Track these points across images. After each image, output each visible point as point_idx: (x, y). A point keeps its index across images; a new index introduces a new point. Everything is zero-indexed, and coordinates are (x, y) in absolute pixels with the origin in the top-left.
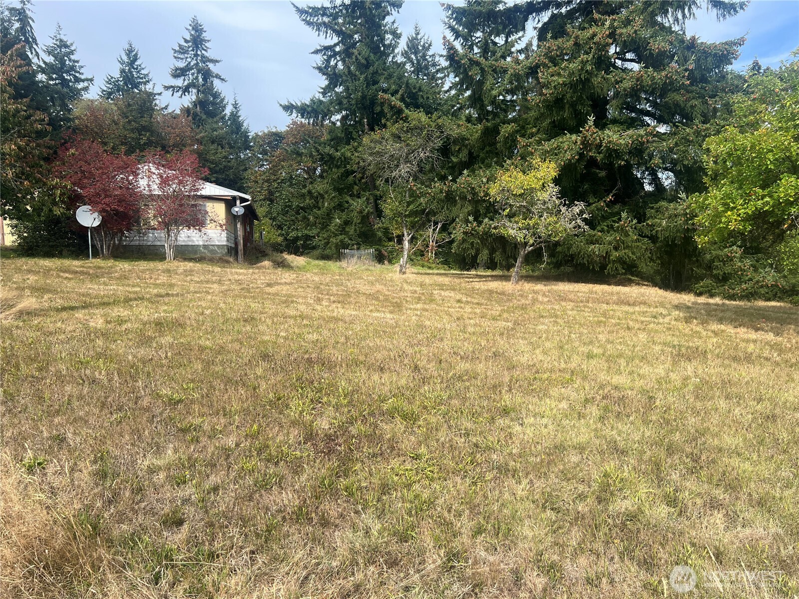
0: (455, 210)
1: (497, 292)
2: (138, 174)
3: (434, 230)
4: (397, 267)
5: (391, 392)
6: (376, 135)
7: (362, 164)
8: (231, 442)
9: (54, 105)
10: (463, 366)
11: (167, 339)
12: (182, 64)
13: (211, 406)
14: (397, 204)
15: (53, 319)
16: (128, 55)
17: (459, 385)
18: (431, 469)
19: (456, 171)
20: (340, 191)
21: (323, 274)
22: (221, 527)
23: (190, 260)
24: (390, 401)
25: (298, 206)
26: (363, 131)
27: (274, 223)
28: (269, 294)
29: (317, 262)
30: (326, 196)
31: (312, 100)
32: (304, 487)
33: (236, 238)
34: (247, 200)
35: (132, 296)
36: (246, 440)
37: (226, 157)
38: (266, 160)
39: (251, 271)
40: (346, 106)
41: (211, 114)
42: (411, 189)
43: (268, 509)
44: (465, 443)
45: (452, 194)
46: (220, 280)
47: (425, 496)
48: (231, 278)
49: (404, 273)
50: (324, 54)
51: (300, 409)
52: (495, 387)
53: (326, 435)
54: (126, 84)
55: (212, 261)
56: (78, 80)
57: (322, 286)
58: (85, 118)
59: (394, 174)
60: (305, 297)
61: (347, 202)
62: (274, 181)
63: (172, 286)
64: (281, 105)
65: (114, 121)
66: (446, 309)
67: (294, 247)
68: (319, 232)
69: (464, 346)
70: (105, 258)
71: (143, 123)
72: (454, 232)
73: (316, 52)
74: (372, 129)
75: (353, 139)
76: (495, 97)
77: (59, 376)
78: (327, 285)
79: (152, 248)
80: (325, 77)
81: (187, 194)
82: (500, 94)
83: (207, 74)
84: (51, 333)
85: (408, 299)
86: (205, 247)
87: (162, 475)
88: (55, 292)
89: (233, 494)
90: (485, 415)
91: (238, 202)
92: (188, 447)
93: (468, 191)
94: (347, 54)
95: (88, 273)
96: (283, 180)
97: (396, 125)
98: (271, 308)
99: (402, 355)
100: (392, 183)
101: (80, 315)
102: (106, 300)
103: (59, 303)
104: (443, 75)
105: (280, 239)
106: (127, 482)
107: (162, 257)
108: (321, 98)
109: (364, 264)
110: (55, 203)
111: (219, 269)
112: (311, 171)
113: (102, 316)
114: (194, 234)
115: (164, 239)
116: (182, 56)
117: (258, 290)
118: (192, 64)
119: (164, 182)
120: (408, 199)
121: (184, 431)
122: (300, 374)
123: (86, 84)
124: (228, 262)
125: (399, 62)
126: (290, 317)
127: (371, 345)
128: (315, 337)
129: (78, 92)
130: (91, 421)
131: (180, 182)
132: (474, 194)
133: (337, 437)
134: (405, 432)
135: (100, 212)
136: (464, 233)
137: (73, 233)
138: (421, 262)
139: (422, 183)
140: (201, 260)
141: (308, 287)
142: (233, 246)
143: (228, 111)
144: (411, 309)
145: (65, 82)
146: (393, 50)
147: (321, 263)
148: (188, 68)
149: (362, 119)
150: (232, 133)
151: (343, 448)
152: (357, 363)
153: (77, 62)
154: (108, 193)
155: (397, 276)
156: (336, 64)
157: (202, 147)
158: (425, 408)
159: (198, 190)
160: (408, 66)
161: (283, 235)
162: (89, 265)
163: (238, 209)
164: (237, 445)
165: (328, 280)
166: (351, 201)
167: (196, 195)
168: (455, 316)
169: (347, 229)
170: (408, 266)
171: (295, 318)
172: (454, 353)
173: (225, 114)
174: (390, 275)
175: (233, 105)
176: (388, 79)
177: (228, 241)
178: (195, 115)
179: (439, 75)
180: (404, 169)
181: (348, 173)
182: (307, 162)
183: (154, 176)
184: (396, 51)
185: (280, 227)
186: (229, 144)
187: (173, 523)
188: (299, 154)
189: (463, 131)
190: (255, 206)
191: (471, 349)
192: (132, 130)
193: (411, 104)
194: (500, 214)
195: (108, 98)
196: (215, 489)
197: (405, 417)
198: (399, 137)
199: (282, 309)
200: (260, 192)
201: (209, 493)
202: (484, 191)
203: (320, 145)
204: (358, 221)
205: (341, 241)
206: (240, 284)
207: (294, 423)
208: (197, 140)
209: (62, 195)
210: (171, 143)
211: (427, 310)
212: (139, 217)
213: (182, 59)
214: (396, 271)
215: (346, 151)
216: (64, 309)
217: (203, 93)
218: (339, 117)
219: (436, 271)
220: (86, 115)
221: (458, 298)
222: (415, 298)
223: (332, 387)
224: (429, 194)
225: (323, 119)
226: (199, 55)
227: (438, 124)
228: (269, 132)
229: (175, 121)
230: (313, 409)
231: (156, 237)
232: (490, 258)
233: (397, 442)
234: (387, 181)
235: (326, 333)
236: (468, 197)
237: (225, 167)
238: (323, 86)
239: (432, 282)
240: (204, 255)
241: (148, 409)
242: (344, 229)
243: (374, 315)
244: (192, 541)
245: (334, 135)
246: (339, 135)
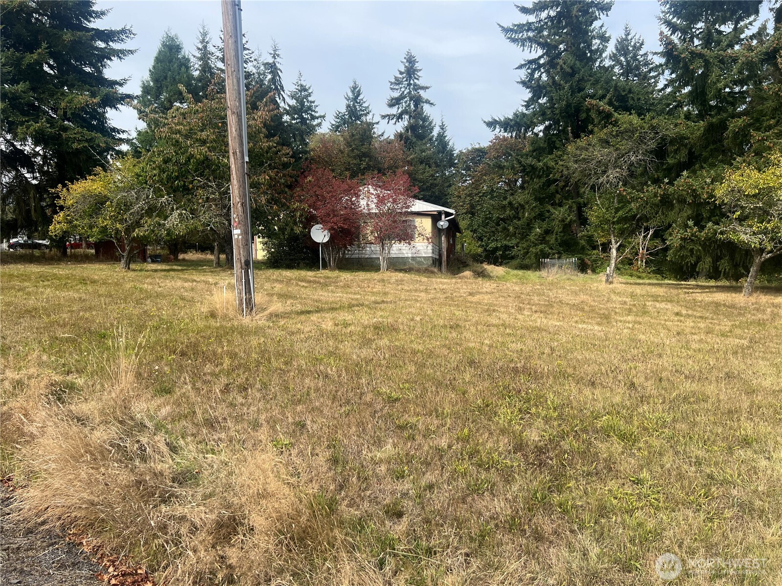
0: (672, 215)
1: (724, 305)
2: (360, 196)
3: (644, 237)
4: (602, 277)
5: (605, 409)
6: (582, 142)
7: (565, 172)
8: (444, 443)
9: (295, 141)
10: (689, 386)
11: (384, 342)
12: (396, 94)
13: (424, 406)
14: (604, 210)
15: (295, 321)
16: (353, 92)
17: (685, 407)
18: (656, 496)
19: (674, 173)
20: (541, 200)
21: (523, 283)
22: (437, 525)
23: (400, 270)
24: (604, 418)
25: (498, 217)
26: (566, 139)
27: (475, 235)
28: (471, 302)
29: (516, 272)
30: (527, 206)
31: (515, 114)
32: (516, 498)
33: (440, 250)
34: (452, 214)
35: (354, 302)
36: (458, 443)
37: (432, 176)
38: (469, 176)
39: (454, 280)
40: (549, 116)
41: (421, 137)
42: (620, 194)
43: (480, 514)
44: (696, 472)
45: (668, 198)
46: (426, 289)
47: (650, 525)
48: (436, 287)
49: (611, 283)
50: (528, 69)
51: (509, 418)
52: (730, 412)
53: (536, 447)
54: (350, 117)
55: (418, 271)
56: (313, 118)
57: (522, 296)
58: (318, 150)
59: (601, 180)
60: (507, 307)
61: (548, 211)
62: (476, 194)
63: (386, 294)
64: (485, 122)
65: (340, 150)
66: (663, 322)
67: (493, 257)
68: (518, 243)
69: (688, 364)
70: (332, 270)
71: (363, 150)
72: (670, 238)
73: (521, 67)
74: (577, 136)
75: (556, 148)
76: (721, 90)
77: (300, 370)
78: (528, 294)
79: (369, 260)
80: (528, 90)
81: (400, 211)
82: (726, 86)
83: (418, 101)
84: (293, 333)
85: (617, 310)
86: (413, 258)
87: (383, 468)
88: (295, 298)
89: (447, 495)
90: (719, 443)
91: (443, 216)
92: (405, 444)
93: (688, 193)
94: (551, 64)
95: (319, 282)
96: (484, 193)
97: (605, 131)
98: (475, 317)
99: (616, 370)
100: (599, 189)
101: (314, 317)
102: (334, 305)
103: (299, 307)
104: (656, 73)
105: (480, 250)
106: (355, 471)
107: (377, 269)
108: (525, 111)
109: (566, 274)
110: (295, 223)
111: (426, 279)
112: (511, 183)
113: (331, 319)
114: (404, 248)
115: (379, 252)
116: (397, 87)
117: (461, 299)
118: (405, 93)
119: (381, 201)
120: (616, 205)
121: (401, 428)
122: (507, 383)
123: (319, 120)
124: (433, 272)
125: (606, 66)
126: (494, 326)
127: (580, 357)
128: (519, 346)
129: (314, 127)
130: (326, 411)
131: (394, 201)
132: (695, 197)
133: (548, 451)
134: (623, 453)
135: (329, 230)
136: (682, 239)
137: (307, 248)
138: (629, 271)
139: (633, 188)
140: (408, 270)
141: (509, 296)
142: (437, 257)
143: (435, 133)
144: (621, 321)
145: (303, 121)
146: (601, 55)
147: (520, 273)
148: (402, 97)
149: (566, 127)
150: (439, 152)
151: (554, 462)
152: (564, 375)
153: (314, 102)
154: (336, 213)
155: (603, 286)
156: (540, 77)
157: (412, 168)
158: (646, 429)
159: (408, 207)
160: (617, 70)
161: (483, 246)
162: (319, 275)
163: (443, 223)
164: (450, 447)
165: (529, 289)
166: (552, 210)
167: (407, 212)
168: (675, 330)
169: (547, 239)
170: (614, 275)
171: (497, 326)
172: (677, 371)
173: (433, 136)
174: (595, 285)
175: (440, 126)
176: (594, 84)
177: (433, 253)
178: (407, 139)
179: (652, 74)
180: (613, 174)
181: (550, 183)
182: (509, 175)
183: (373, 196)
184: (604, 55)
185: (480, 239)
186: (436, 163)
187: (394, 514)
188: (501, 167)
189: (682, 130)
190: (459, 219)
191: (697, 368)
192: (355, 158)
193: (620, 107)
194: (728, 217)
195: (336, 131)
196: (430, 487)
197: (622, 437)
198: (608, 142)
199: (485, 318)
200: (462, 206)
201: (425, 490)
202: (707, 192)
203: (522, 157)
204: (560, 230)
205: (541, 251)
206: (444, 293)
207: (503, 431)
208: (408, 161)
209: (301, 216)
210: (386, 166)
211: (640, 323)
212: (359, 233)
213: (397, 89)
214: (601, 281)
215: (548, 160)
216: (302, 313)
217: (414, 118)
218: (542, 127)
219: (647, 281)
220: (319, 147)
221: (676, 310)
222: (626, 309)
223: (540, 400)
224: (641, 198)
225: (526, 131)
226: (411, 84)
227: (652, 125)
228: (473, 149)
229: (390, 146)
230: (522, 419)
231: (373, 250)
232: (713, 267)
233: (614, 463)
234: (593, 188)
235: (529, 342)
236: (688, 200)
237: (431, 184)
238: (527, 99)
239: (644, 292)
240: (412, 266)
241: (370, 405)
242: (544, 238)
243: (580, 326)
244: (411, 534)
245: (537, 145)
246: (542, 145)
